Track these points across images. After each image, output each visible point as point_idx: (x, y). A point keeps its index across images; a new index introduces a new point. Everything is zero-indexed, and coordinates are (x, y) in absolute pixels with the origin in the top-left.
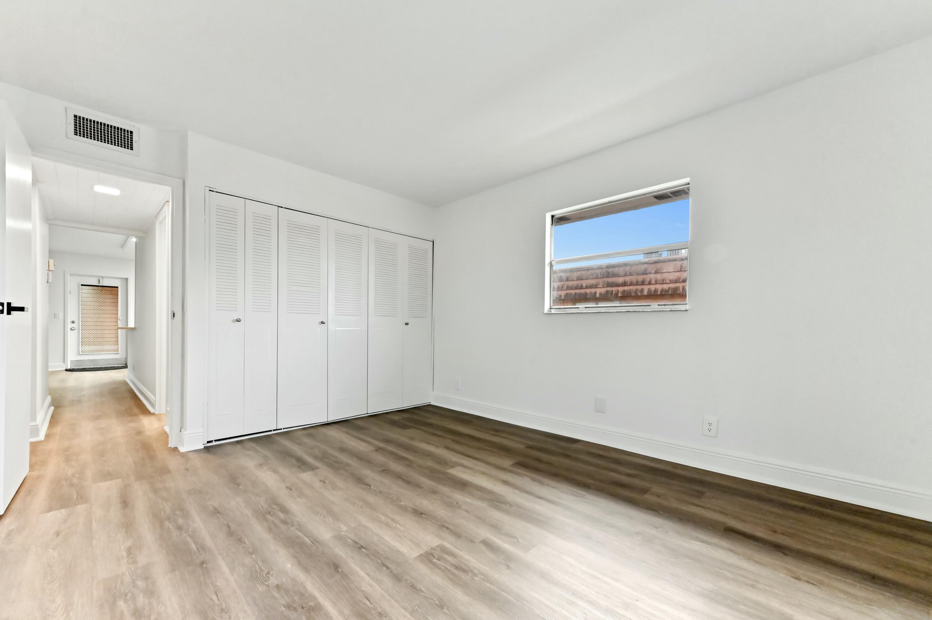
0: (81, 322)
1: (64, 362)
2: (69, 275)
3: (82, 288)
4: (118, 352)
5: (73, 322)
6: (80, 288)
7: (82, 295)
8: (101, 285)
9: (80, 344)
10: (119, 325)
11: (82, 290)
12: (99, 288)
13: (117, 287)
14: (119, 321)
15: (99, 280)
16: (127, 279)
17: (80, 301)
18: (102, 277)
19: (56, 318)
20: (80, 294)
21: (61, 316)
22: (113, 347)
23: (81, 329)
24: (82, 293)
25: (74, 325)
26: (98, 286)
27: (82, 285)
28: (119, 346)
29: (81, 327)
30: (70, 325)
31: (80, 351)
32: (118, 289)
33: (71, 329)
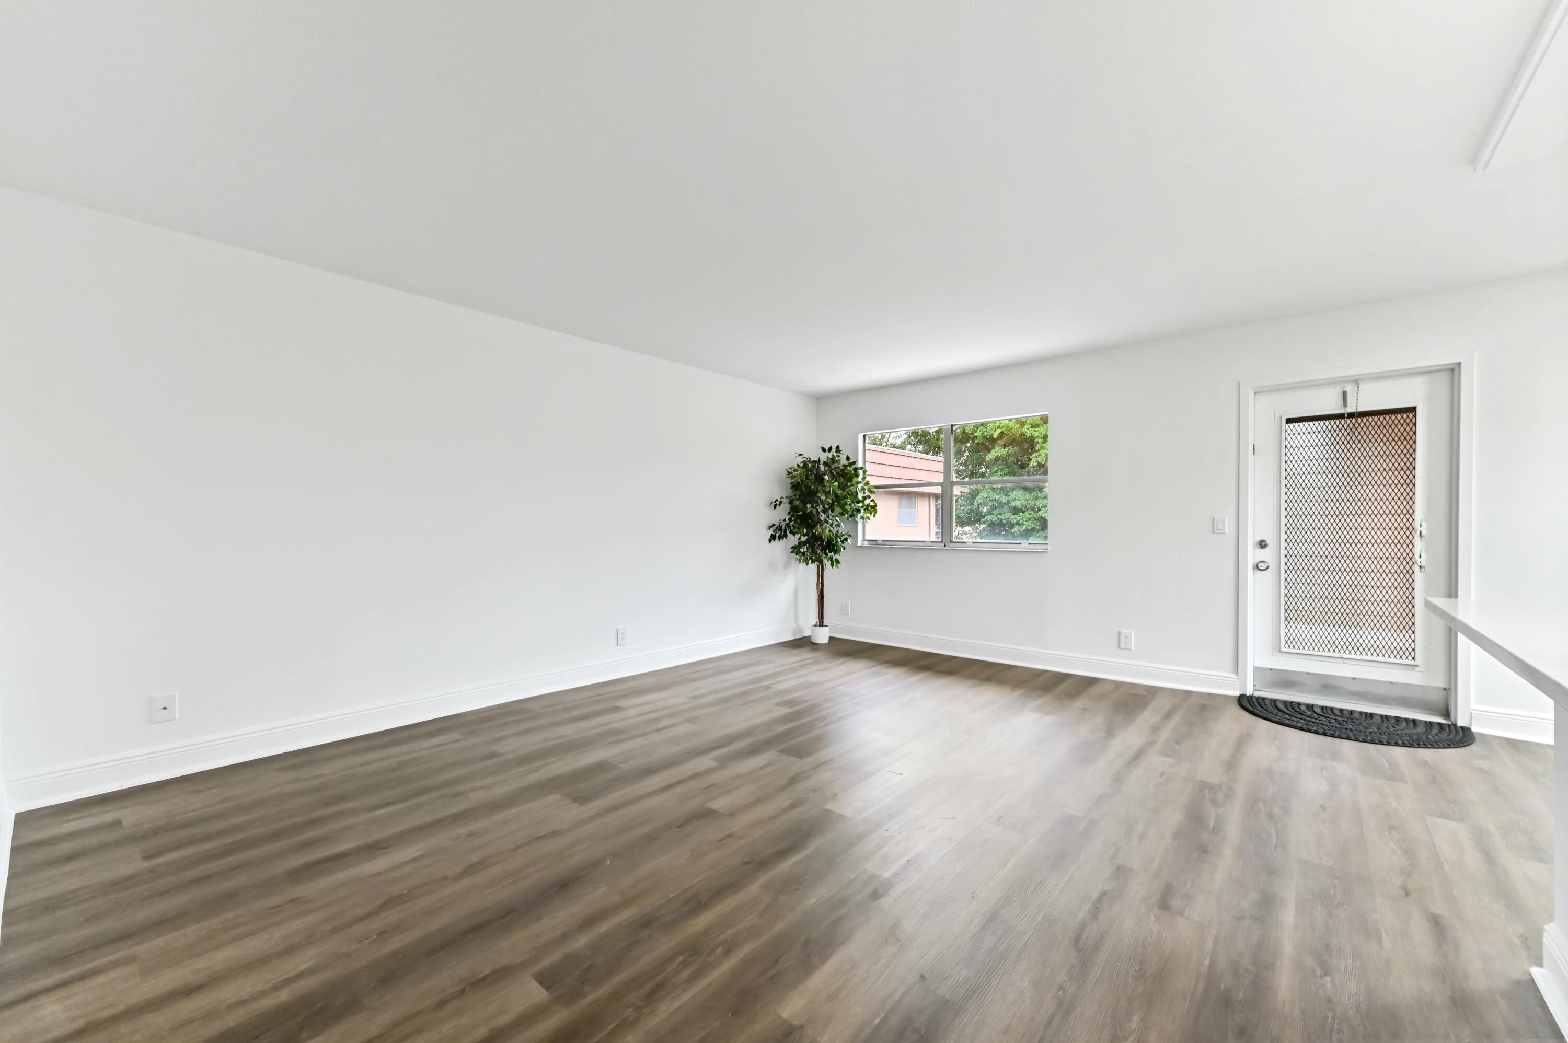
0: (1284, 544)
1: (1237, 673)
2: (1251, 393)
3: (1289, 431)
4: (1413, 662)
5: (1262, 545)
6: (1284, 431)
7: (1289, 454)
8: (1351, 409)
9: (1283, 619)
10: (1417, 557)
11: (1289, 438)
12: (1343, 422)
13: (1413, 410)
14: (1417, 541)
15: (1344, 394)
16: (1454, 370)
17: (1284, 474)
18: (1357, 382)
19: (1216, 531)
20: (1284, 450)
21: (1229, 526)
22: (1396, 639)
23: (1283, 567)
24: (1289, 446)
25: (1265, 555)
26: (1340, 416)
27: (1289, 421)
28: (1419, 636)
29: (1283, 560)
30: (1252, 555)
31: (1283, 642)
32: (1415, 416)
33: (1257, 567)
